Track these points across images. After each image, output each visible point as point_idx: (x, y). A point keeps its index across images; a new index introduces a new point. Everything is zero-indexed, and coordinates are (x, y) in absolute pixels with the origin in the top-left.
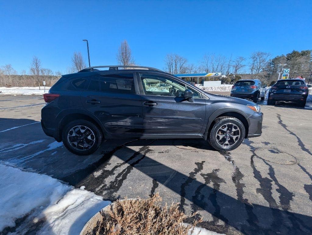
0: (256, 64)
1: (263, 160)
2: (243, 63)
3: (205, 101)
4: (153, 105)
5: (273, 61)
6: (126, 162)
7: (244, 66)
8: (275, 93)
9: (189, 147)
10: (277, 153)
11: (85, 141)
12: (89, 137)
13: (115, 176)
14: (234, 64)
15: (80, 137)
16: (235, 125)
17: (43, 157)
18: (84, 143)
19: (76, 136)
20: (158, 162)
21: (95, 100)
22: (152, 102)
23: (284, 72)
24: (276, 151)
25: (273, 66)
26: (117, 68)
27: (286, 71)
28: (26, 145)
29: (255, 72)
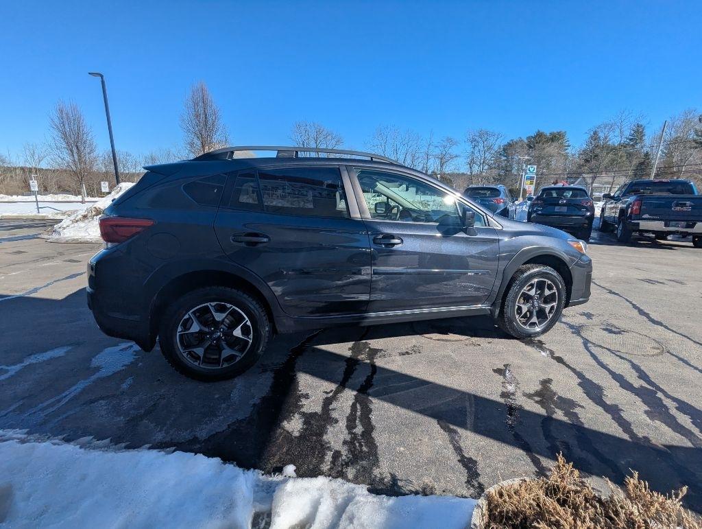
0: (477, 154)
1: (609, 350)
2: (454, 150)
3: (494, 231)
4: (394, 244)
5: (504, 150)
6: (343, 385)
7: (457, 156)
8: (540, 212)
9: (451, 336)
10: (619, 333)
11: (223, 343)
12: (237, 332)
13: (342, 424)
14: (437, 151)
15: (211, 333)
16: (550, 282)
17: (102, 398)
18: (224, 349)
19: (200, 332)
20: (416, 379)
21: (256, 235)
22: (392, 237)
23: (528, 171)
24: (614, 329)
25: (505, 160)
26: (297, 152)
27: (532, 170)
28: (18, 367)
29: (476, 169)
